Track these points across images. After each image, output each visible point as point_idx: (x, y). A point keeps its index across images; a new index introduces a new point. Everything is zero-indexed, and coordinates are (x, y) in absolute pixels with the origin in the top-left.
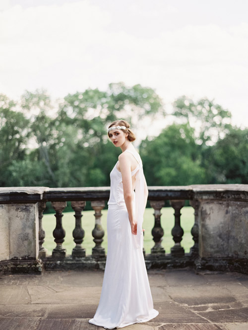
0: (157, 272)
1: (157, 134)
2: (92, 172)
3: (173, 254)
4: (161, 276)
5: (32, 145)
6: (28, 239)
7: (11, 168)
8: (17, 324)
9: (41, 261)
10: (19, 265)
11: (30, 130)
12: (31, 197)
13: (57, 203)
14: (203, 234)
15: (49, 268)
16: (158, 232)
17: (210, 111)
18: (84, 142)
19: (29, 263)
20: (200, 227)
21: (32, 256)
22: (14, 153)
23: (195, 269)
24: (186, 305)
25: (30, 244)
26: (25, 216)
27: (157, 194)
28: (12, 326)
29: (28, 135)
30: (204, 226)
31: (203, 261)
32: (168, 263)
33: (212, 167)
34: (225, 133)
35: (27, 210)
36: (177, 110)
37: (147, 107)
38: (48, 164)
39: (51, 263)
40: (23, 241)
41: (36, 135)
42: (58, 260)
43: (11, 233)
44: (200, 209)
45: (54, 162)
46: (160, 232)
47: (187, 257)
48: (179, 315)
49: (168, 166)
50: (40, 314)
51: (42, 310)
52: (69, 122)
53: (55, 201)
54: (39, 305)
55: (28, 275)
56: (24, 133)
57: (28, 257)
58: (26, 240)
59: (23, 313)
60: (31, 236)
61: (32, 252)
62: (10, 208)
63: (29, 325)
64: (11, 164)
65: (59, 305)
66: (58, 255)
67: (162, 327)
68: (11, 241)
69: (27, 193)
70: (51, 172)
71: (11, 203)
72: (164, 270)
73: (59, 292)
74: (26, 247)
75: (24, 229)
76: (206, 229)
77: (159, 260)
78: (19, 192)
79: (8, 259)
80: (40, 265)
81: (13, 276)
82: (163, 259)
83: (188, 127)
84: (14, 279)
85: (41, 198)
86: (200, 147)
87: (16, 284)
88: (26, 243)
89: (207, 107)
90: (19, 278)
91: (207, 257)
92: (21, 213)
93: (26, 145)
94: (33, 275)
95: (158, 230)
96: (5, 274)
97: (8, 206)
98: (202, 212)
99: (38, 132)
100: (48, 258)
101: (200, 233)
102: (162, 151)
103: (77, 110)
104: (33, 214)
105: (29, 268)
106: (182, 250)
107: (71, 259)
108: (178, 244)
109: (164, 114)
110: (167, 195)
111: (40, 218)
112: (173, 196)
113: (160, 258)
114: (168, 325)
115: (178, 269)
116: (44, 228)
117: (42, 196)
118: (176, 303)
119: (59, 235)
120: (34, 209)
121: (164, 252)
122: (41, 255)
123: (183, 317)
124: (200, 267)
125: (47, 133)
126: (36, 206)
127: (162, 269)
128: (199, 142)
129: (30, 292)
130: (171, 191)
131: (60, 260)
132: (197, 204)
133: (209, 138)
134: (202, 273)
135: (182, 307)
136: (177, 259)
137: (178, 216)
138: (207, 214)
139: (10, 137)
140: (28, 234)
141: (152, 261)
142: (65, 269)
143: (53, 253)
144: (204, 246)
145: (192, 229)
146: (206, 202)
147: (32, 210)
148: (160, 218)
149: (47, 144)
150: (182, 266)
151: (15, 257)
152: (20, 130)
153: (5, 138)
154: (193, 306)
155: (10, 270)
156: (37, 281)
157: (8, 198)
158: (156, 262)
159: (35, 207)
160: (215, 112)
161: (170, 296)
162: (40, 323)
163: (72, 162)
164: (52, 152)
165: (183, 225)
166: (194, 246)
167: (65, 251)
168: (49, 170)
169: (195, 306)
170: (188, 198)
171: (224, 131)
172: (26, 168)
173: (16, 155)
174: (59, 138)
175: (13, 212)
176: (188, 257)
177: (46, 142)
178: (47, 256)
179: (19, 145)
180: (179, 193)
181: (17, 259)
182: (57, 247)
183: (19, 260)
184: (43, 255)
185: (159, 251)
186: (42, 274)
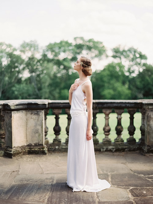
0: (119, 154)
1: (102, 69)
2: (63, 91)
3: (129, 143)
4: (122, 157)
5: (26, 75)
6: (38, 132)
7: (14, 89)
8: (38, 187)
9: (46, 146)
10: (33, 149)
11: (25, 66)
12: (41, 106)
13: (56, 110)
14: (149, 130)
15: (51, 151)
16: (120, 129)
17: (135, 55)
18: (57, 73)
19: (39, 147)
20: (146, 126)
21: (40, 143)
22: (15, 79)
23: (143, 152)
24: (143, 175)
25: (39, 135)
26: (37, 118)
27: (119, 105)
28: (34, 188)
29: (24, 69)
30: (149, 125)
31: (148, 147)
32: (126, 148)
33: (134, 89)
34: (143, 68)
35: (37, 114)
36: (115, 54)
37: (97, 52)
38: (35, 86)
39: (52, 147)
40: (35, 133)
41: (28, 68)
42: (57, 146)
43: (28, 129)
44: (146, 115)
45: (39, 85)
46: (121, 128)
47: (137, 144)
48: (139, 181)
49: (109, 88)
50: (51, 181)
51: (51, 178)
52: (49, 61)
53: (55, 109)
54: (49, 175)
55: (38, 155)
56: (21, 67)
57: (38, 143)
58: (37, 133)
59: (40, 180)
60: (40, 131)
61: (41, 140)
62: (27, 112)
63: (45, 188)
64: (14, 86)
65: (61, 175)
66: (56, 142)
67: (131, 189)
68: (28, 133)
69: (38, 104)
70: (37, 92)
71: (27, 110)
72: (123, 153)
73: (60, 166)
74: (37, 137)
75: (35, 126)
76: (150, 127)
77: (120, 146)
78: (33, 103)
79: (26, 145)
80: (46, 149)
81: (29, 155)
82: (123, 146)
83: (121, 65)
84: (30, 158)
85: (47, 107)
86: (128, 77)
87: (31, 161)
88: (37, 135)
89: (133, 53)
90: (33, 157)
91: (150, 145)
92: (34, 116)
93: (22, 75)
94: (41, 155)
95: (119, 127)
96: (24, 154)
97: (26, 112)
98: (148, 116)
99: (30, 67)
100: (50, 145)
101: (146, 129)
102: (105, 79)
103: (54, 53)
104: (42, 117)
105: (38, 151)
106: (134, 140)
107: (65, 145)
108: (132, 136)
109: (107, 56)
110: (126, 105)
111: (45, 119)
112: (130, 106)
113: (121, 145)
114: (135, 188)
115: (132, 152)
116: (48, 125)
117: (47, 105)
118: (136, 174)
119: (57, 130)
120: (42, 113)
121: (123, 141)
122: (46, 143)
123: (143, 183)
124: (146, 151)
125: (35, 67)
126: (43, 111)
127: (122, 152)
128: (127, 74)
129: (42, 166)
130: (128, 103)
131: (58, 146)
132: (144, 111)
133: (133, 72)
134: (148, 155)
135: (140, 177)
136: (131, 146)
137: (132, 119)
138: (151, 118)
139: (13, 70)
140: (38, 129)
141: (116, 147)
142: (61, 152)
143: (53, 141)
144: (149, 138)
145: (141, 127)
146: (151, 110)
147: (41, 114)
148: (121, 120)
149: (35, 74)
150: (134, 150)
151: (30, 144)
152: (19, 66)
153: (9, 70)
154: (147, 176)
155: (27, 152)
156: (44, 159)
157: (26, 106)
158: (118, 148)
159: (43, 113)
160: (138, 56)
161: (130, 169)
162: (52, 187)
163: (50, 85)
164: (38, 79)
165: (135, 124)
166: (142, 138)
167: (61, 140)
168: (36, 90)
169: (148, 176)
170: (139, 108)
171: (142, 67)
172: (23, 89)
173: (16, 81)
174: (42, 71)
175: (29, 115)
176: (139, 144)
177: (35, 73)
178: (49, 143)
179: (18, 75)
180: (134, 105)
181: (31, 145)
182: (56, 137)
183: (33, 145)
184: (47, 143)
185: (120, 141)
186: (47, 154)
